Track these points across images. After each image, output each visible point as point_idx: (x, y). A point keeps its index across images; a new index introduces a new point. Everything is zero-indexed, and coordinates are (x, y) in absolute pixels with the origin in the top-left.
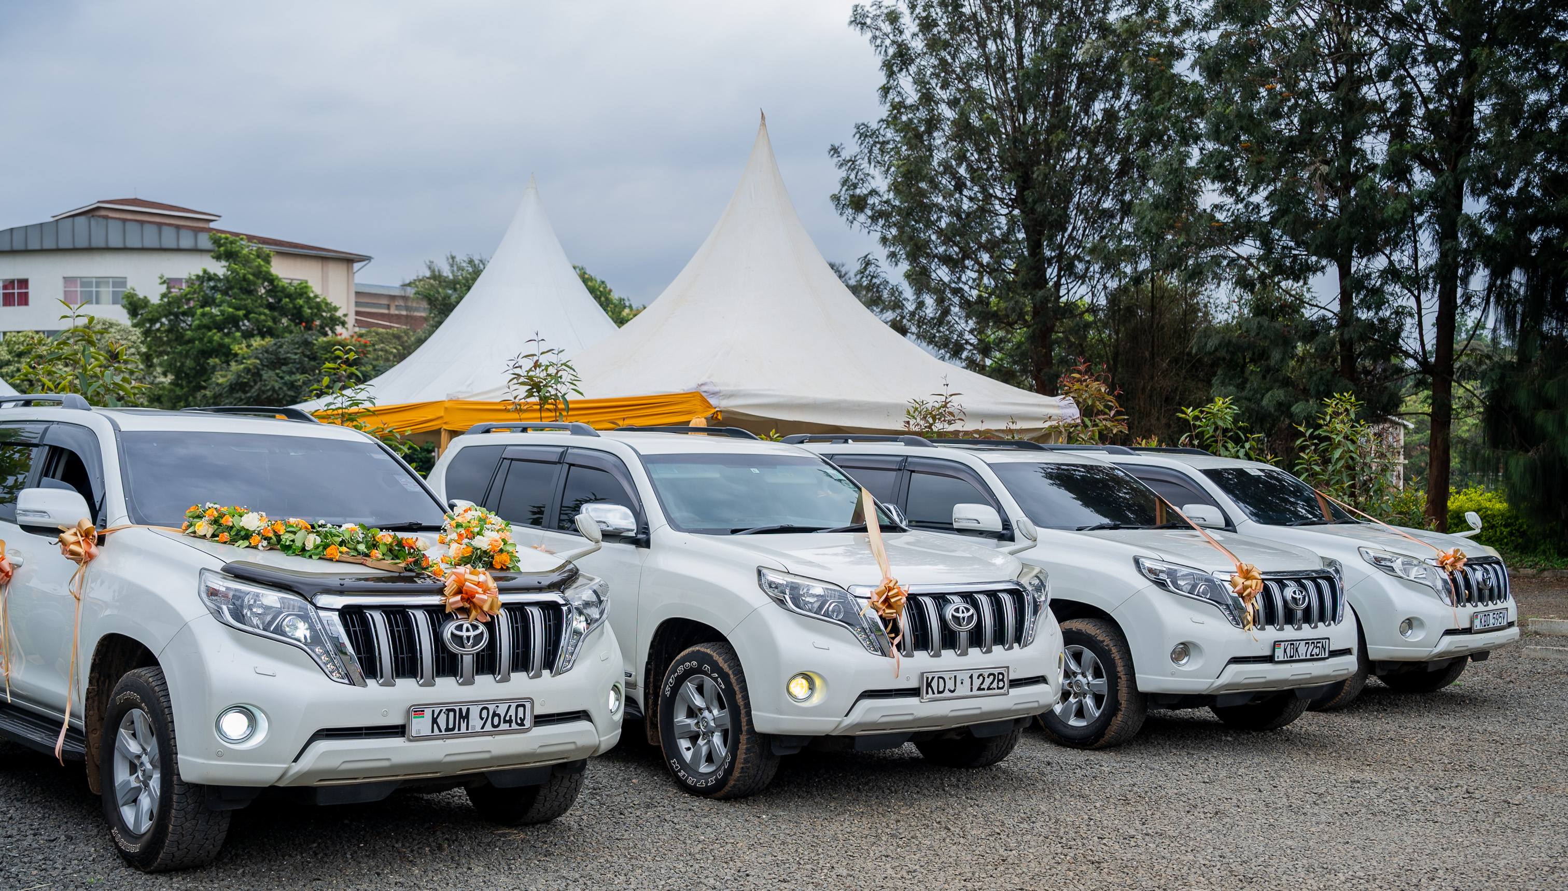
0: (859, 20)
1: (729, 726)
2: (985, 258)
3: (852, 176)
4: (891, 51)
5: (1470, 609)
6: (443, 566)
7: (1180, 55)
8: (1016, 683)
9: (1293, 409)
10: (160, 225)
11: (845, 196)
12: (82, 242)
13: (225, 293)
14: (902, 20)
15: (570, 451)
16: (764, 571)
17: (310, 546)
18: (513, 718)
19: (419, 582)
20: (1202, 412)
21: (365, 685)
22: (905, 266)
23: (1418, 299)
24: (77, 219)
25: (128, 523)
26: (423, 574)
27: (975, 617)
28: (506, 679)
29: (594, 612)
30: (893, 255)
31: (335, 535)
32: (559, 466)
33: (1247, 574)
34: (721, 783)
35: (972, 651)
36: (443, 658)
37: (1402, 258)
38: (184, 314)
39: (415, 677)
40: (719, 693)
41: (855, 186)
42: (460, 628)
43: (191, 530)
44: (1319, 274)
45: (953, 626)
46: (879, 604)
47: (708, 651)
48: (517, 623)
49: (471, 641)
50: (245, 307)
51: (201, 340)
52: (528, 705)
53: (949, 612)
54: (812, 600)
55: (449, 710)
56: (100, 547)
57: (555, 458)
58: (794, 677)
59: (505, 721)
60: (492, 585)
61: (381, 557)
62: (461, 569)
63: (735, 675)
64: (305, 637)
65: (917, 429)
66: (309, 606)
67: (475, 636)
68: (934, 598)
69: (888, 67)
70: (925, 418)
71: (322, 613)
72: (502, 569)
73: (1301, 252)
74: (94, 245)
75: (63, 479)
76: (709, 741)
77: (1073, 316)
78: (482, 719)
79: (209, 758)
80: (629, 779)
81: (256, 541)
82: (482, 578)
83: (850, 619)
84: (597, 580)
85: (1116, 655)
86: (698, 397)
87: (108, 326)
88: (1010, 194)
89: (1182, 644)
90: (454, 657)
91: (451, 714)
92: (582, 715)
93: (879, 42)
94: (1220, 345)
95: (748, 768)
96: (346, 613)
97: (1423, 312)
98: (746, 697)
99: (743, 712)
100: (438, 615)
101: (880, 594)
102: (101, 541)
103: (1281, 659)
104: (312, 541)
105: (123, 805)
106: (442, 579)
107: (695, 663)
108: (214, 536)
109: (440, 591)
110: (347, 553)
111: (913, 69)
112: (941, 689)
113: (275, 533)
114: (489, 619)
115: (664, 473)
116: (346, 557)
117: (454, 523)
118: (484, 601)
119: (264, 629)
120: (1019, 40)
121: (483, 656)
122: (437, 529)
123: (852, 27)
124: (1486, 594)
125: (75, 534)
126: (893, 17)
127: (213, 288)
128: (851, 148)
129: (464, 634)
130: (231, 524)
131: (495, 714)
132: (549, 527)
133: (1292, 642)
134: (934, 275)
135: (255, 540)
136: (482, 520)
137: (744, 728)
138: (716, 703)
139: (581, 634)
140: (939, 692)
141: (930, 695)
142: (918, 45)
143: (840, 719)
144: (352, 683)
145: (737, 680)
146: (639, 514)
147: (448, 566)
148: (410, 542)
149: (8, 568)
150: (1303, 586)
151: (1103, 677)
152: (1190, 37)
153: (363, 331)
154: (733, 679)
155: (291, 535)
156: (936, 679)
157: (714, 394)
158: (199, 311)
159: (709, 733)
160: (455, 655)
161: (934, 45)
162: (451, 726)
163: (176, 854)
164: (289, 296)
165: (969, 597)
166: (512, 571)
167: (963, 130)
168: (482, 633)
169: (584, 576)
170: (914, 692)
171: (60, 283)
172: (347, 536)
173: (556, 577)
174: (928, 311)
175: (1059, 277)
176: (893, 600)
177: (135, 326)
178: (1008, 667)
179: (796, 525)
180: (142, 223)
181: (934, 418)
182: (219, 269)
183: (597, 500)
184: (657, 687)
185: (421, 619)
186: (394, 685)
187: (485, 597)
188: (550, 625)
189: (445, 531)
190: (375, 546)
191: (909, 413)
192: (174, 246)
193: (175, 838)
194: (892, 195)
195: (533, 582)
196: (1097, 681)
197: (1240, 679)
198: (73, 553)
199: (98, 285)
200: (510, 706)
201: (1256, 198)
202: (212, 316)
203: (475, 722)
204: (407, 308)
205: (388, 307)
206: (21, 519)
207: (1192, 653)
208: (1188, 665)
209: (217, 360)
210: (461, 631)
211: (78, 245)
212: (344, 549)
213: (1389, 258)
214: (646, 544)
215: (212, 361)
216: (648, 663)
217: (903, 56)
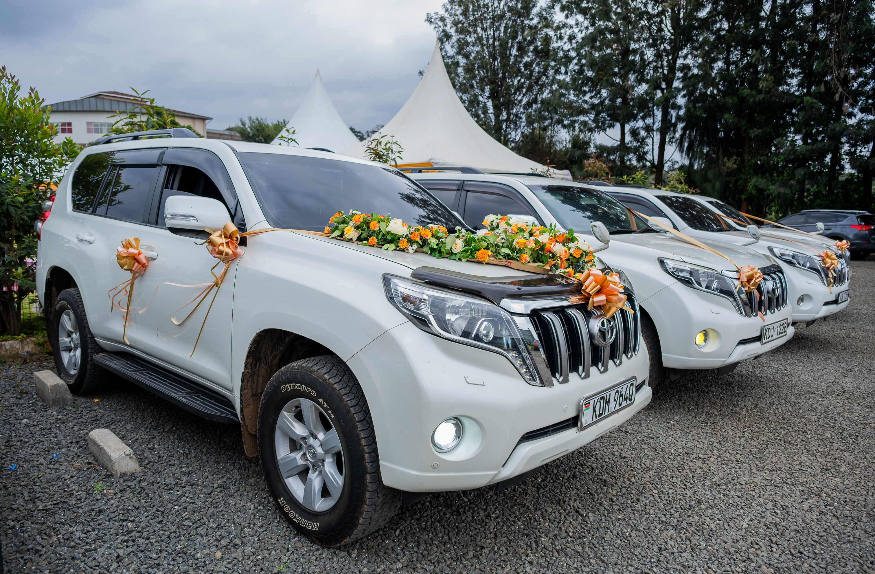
0: (429, 20)
4: (442, 34)
10: (126, 102)
14: (446, 21)
17: (457, 249)
18: (628, 395)
21: (552, 384)
23: (653, 139)
24: (91, 99)
25: (268, 226)
28: (621, 363)
31: (480, 240)
37: (649, 122)
39: (577, 371)
42: (603, 324)
43: (336, 233)
44: (612, 128)
49: (609, 334)
52: (634, 383)
55: (601, 398)
56: (243, 247)
59: (624, 399)
66: (503, 312)
67: (610, 330)
69: (441, 41)
71: (516, 319)
74: (98, 109)
75: (178, 190)
78: (615, 401)
79: (423, 470)
91: (602, 402)
93: (437, 29)
96: (531, 317)
97: (654, 144)
102: (243, 242)
104: (459, 245)
105: (288, 477)
108: (359, 239)
109: (579, 291)
110: (495, 257)
111: (450, 41)
113: (421, 237)
116: (492, 260)
118: (621, 299)
119: (465, 337)
123: (427, 22)
125: (221, 236)
126: (443, 20)
129: (606, 329)
130: (378, 229)
131: (621, 395)
135: (403, 244)
143: (725, 359)
144: (543, 383)
148: (548, 246)
149: (144, 261)
157: (436, 164)
162: (601, 412)
168: (613, 327)
171: (85, 125)
172: (492, 241)
180: (118, 101)
185: (580, 318)
186: (569, 382)
187: (621, 296)
199: (101, 126)
200: (627, 386)
201: (586, 98)
203: (612, 404)
206: (169, 223)
210: (604, 326)
211: (92, 109)
212: (489, 252)
213: (644, 122)
217: (447, 36)
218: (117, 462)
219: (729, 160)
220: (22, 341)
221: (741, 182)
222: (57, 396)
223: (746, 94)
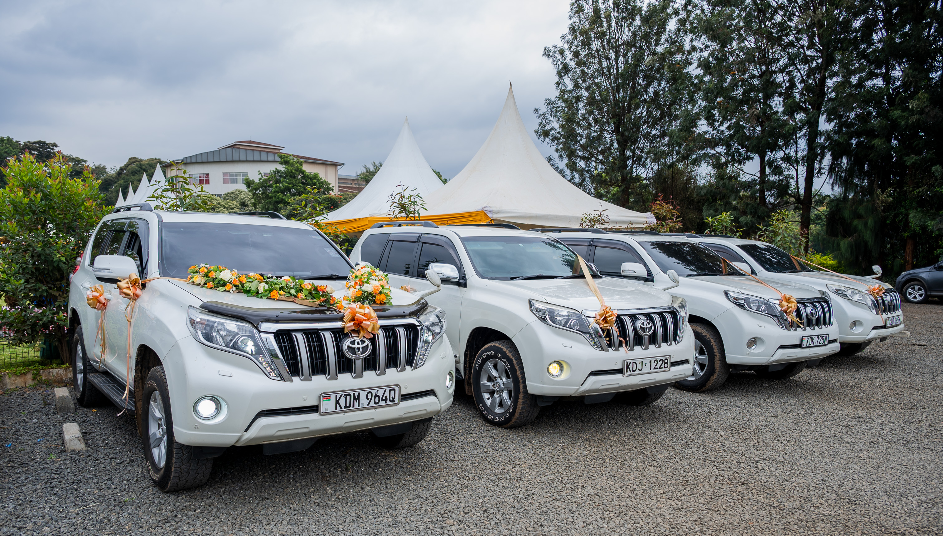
0: (547, 53)
1: (512, 388)
2: (600, 157)
3: (544, 122)
4: (561, 67)
5: (885, 316)
6: (344, 303)
7: (690, 64)
8: (674, 364)
9: (740, 219)
10: (260, 151)
11: (540, 130)
12: (230, 159)
13: (285, 178)
14: (566, 53)
15: (423, 235)
16: (533, 302)
17: (261, 290)
18: (388, 397)
19: (328, 313)
20: (715, 219)
21: (291, 381)
22: (566, 161)
23: (797, 171)
24: (228, 149)
25: (159, 276)
26: (332, 308)
27: (653, 328)
28: (383, 373)
29: (437, 329)
30: (561, 156)
31: (276, 284)
32: (417, 243)
33: (788, 300)
34: (508, 420)
35: (650, 346)
36: (343, 361)
37: (791, 152)
38: (269, 186)
39: (325, 374)
40: (506, 370)
41: (545, 126)
42: (353, 342)
43: (191, 281)
44: (750, 161)
45: (641, 333)
46: (600, 321)
47: (500, 346)
48: (390, 338)
49: (361, 350)
50: (292, 183)
51: (275, 197)
52: (397, 389)
53: (639, 324)
54: (560, 318)
55: (346, 395)
56: (144, 290)
57: (415, 240)
58: (552, 363)
59: (383, 400)
60: (374, 315)
61: (304, 297)
62: (354, 305)
63: (516, 360)
64: (252, 351)
65: (586, 228)
66: (255, 331)
67: (363, 348)
68: (630, 317)
69: (560, 74)
70: (590, 222)
71: (263, 335)
72: (381, 304)
73: (743, 151)
74: (234, 159)
76: (500, 395)
77: (639, 181)
78: (368, 399)
79: (190, 430)
80: (456, 413)
81: (229, 287)
82: (367, 311)
83: (583, 330)
84: (439, 309)
85: (713, 343)
86: (483, 213)
87: (240, 192)
88: (612, 128)
89: (753, 338)
90: (350, 361)
91: (348, 397)
92: (431, 392)
93: (555, 63)
94: (707, 192)
95: (523, 413)
96: (278, 335)
97: (799, 176)
98: (523, 373)
99: (521, 381)
100: (339, 334)
101: (601, 315)
102: (144, 286)
103: (805, 346)
104: (263, 287)
105: (154, 447)
106: (343, 311)
107: (492, 352)
108: (205, 284)
109: (341, 319)
110: (284, 295)
111: (570, 74)
112: (634, 369)
113: (241, 282)
114: (372, 336)
115: (474, 247)
116: (283, 298)
117: (354, 275)
118: (369, 325)
119: (226, 346)
120: (617, 60)
121: (368, 359)
122: (345, 278)
123: (544, 57)
124: (891, 308)
125: (127, 283)
126: (562, 52)
127: (280, 176)
128: (543, 109)
129: (356, 346)
130: (215, 277)
131: (376, 396)
132: (412, 276)
133: (811, 337)
134: (578, 164)
136: (370, 274)
137: (522, 390)
138: (504, 374)
139: (429, 343)
140: (633, 371)
141: (629, 373)
142: (572, 64)
143: (578, 388)
144: (283, 379)
145: (517, 363)
146: (460, 269)
147: (348, 302)
148: (322, 288)
149: (104, 301)
150: (815, 306)
151: (705, 354)
152: (696, 55)
153: (342, 193)
154: (515, 362)
155: (250, 283)
156: (632, 364)
157: (490, 211)
158: (274, 186)
159: (500, 391)
160: (351, 360)
161: (580, 64)
162: (348, 405)
163: (179, 483)
164: (310, 179)
165: (648, 316)
166: (387, 305)
167: (591, 101)
168: (367, 345)
169: (431, 307)
170: (620, 371)
171: (222, 174)
172: (284, 285)
173: (414, 308)
174: (576, 180)
175: (633, 164)
176: (609, 319)
177: (249, 191)
178: (670, 356)
179: (545, 275)
180: (253, 150)
181: (595, 222)
182: (282, 168)
183: (437, 261)
184: (471, 364)
185: (328, 337)
186: (311, 380)
187: (368, 323)
188: (410, 339)
189: (349, 279)
190: (301, 290)
191: (582, 219)
192: (266, 160)
193: (177, 474)
194: (561, 130)
195: (400, 311)
196: (701, 357)
197: (785, 357)
198: (126, 294)
199: (236, 176)
200: (385, 390)
201: (722, 128)
202: (280, 187)
203: (364, 401)
204: (359, 184)
205: (352, 184)
206: (97, 274)
207: (758, 343)
208: (755, 350)
209: (282, 205)
210: (354, 344)
211: (228, 160)
212: (282, 292)
213: (784, 152)
214: (465, 285)
215: (280, 205)
216: (466, 351)
217: (566, 69)
218: (68, 441)
219: (883, 192)
220: (66, 369)
221: (900, 217)
222: (63, 405)
223: (896, 115)
